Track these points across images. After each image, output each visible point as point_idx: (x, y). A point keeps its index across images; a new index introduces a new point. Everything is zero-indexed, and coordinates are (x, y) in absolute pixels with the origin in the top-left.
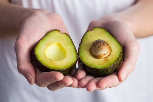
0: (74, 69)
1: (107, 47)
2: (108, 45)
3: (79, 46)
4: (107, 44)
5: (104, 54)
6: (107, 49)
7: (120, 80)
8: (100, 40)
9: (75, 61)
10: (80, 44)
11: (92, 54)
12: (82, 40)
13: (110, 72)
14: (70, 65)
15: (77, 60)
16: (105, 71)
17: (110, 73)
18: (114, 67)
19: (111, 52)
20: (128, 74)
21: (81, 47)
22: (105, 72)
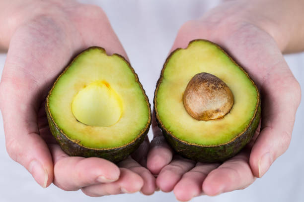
0: (144, 143)
1: (225, 92)
2: (227, 86)
3: (157, 86)
4: (225, 84)
5: (217, 111)
6: (225, 97)
7: (255, 174)
8: (206, 73)
9: (146, 125)
10: (159, 82)
11: (188, 110)
12: (162, 72)
13: (229, 154)
14: (134, 137)
15: (149, 122)
16: (220, 151)
17: (231, 155)
18: (241, 141)
19: (232, 104)
20: (275, 158)
21: (160, 91)
22: (219, 154)
